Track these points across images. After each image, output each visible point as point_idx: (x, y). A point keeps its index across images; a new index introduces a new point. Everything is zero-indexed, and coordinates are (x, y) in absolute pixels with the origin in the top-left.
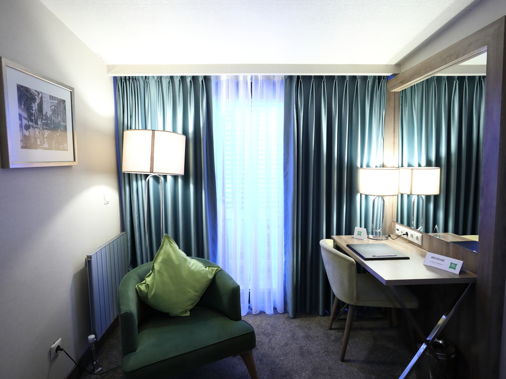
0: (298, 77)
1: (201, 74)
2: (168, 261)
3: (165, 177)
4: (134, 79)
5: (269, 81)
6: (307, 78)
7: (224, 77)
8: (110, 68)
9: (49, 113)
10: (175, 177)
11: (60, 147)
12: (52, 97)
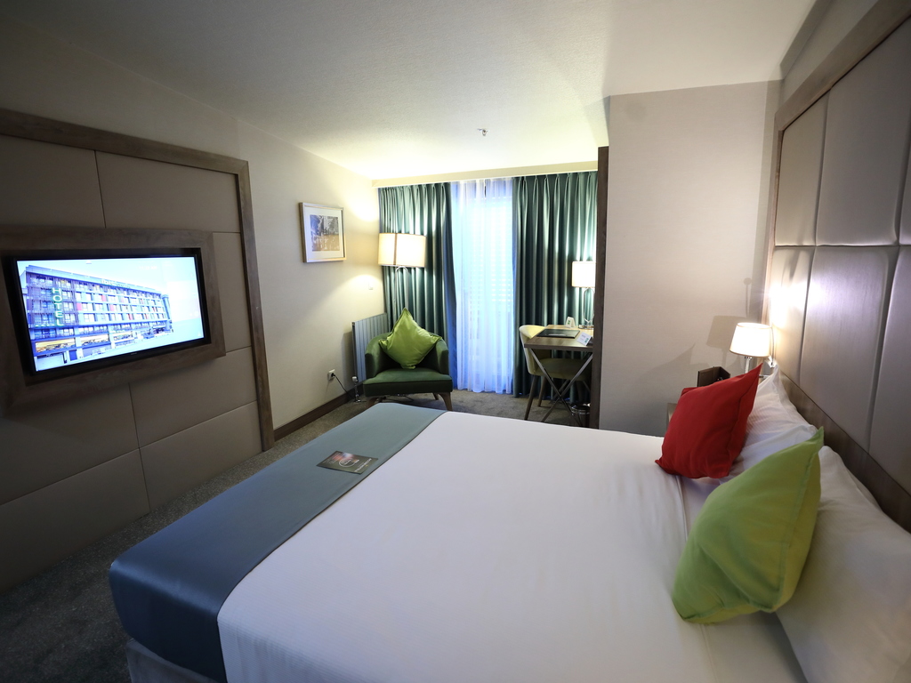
0: (523, 178)
1: (442, 181)
2: (403, 326)
3: (415, 269)
4: (392, 189)
5: (501, 183)
6: (531, 178)
7: (462, 182)
8: (374, 183)
9: (328, 228)
10: (422, 269)
11: (334, 248)
12: (329, 218)
